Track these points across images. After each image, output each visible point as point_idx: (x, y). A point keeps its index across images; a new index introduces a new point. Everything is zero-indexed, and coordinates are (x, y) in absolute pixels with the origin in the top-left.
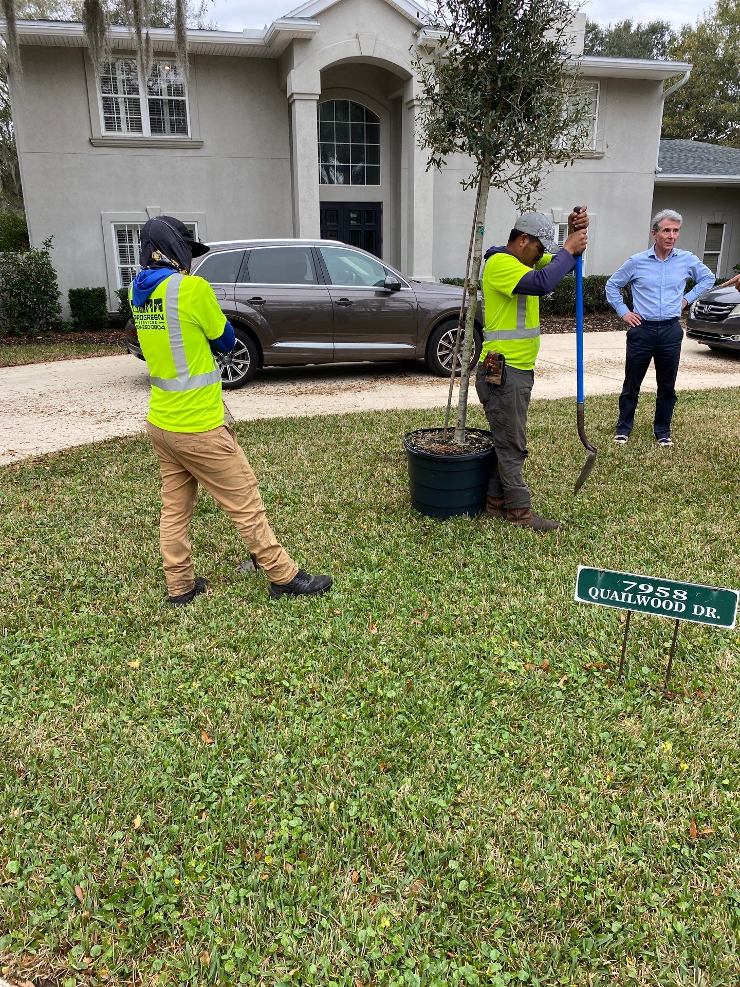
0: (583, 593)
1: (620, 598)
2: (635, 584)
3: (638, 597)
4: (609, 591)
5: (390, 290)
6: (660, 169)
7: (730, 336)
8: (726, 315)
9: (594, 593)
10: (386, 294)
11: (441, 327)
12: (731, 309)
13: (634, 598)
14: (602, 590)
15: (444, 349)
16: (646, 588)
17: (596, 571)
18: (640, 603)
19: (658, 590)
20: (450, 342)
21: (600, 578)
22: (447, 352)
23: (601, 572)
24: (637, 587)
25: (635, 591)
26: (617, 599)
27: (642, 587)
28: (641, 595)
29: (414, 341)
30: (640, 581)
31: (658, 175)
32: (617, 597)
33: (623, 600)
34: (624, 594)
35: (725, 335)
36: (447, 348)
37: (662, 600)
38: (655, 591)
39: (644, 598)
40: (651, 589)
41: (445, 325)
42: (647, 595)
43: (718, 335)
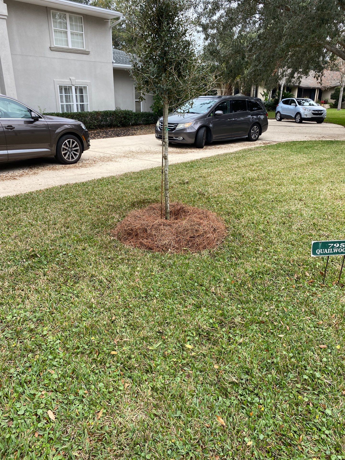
0: (314, 253)
1: (328, 252)
2: (333, 244)
3: (334, 249)
4: (324, 250)
5: (33, 120)
6: (114, 61)
7: (177, 137)
8: (175, 129)
9: (318, 252)
10: (31, 122)
11: (62, 139)
12: (176, 126)
13: (333, 250)
14: (321, 250)
15: (64, 150)
16: (337, 245)
17: (319, 242)
18: (335, 252)
19: (341, 245)
20: (67, 146)
21: (320, 245)
22: (66, 151)
23: (320, 242)
24: (333, 246)
25: (333, 247)
26: (327, 252)
27: (335, 245)
28: (335, 248)
29: (50, 146)
30: (334, 243)
31: (114, 64)
32: (326, 251)
33: (329, 252)
34: (329, 250)
35: (175, 137)
36: (66, 149)
37: (342, 248)
38: (340, 245)
39: (336, 249)
40: (338, 245)
41: (64, 138)
42: (337, 248)
43: (172, 137)
